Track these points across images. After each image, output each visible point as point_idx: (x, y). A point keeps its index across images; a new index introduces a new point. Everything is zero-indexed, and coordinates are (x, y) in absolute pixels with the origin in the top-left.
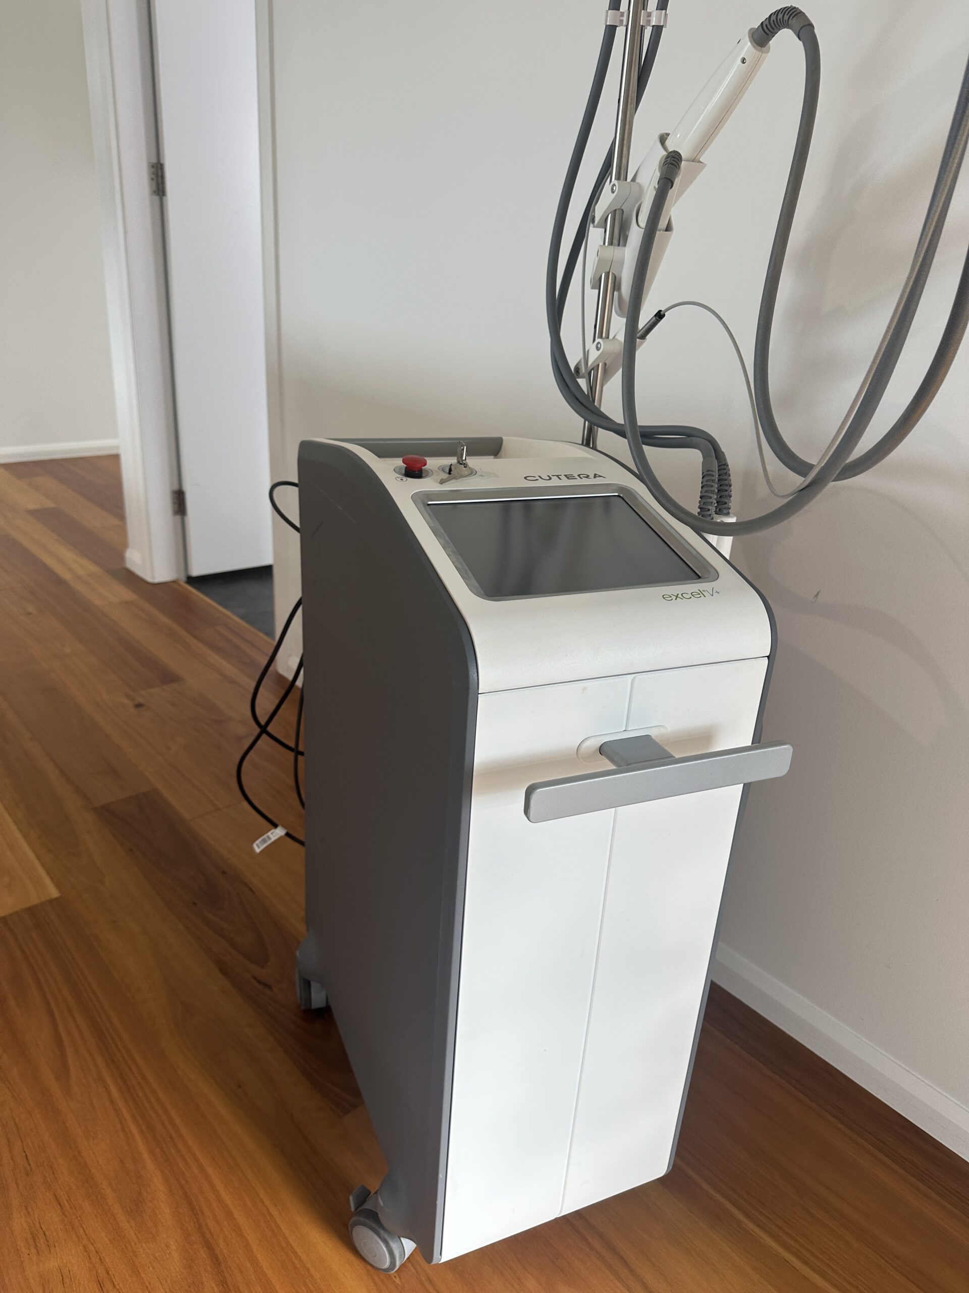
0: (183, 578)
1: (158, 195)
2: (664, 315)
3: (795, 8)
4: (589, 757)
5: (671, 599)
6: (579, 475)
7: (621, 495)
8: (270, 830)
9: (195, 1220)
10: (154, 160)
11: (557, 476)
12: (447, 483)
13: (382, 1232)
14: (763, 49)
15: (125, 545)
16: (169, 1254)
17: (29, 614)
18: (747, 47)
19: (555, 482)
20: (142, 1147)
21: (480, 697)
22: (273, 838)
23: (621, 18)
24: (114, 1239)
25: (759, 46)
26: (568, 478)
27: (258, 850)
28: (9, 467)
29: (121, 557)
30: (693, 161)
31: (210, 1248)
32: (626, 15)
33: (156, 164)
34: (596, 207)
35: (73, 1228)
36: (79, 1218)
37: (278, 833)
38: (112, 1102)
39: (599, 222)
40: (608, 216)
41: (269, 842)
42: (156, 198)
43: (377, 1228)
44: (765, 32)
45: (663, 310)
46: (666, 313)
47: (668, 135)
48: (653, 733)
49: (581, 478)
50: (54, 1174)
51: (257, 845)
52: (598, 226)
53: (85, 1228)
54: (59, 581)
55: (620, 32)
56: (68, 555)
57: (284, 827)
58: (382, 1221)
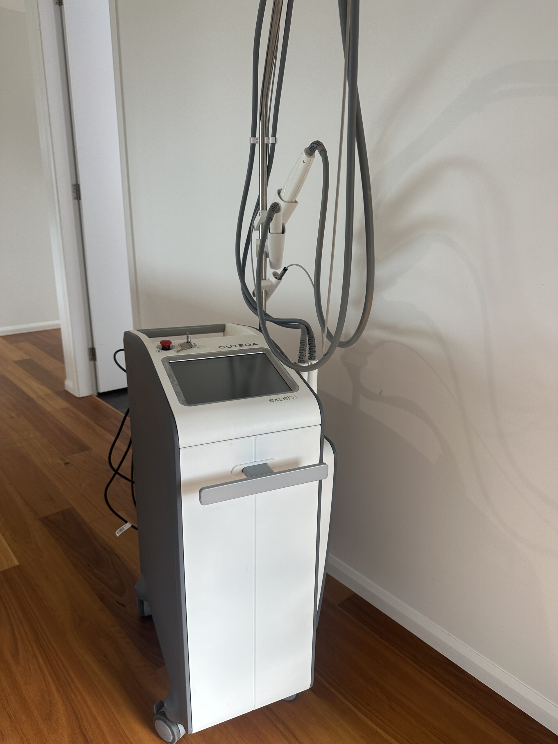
0: (95, 394)
1: (77, 200)
2: (287, 269)
3: (319, 142)
4: (237, 474)
5: (273, 401)
6: (246, 345)
7: (264, 353)
8: (124, 525)
9: (78, 722)
10: (75, 183)
11: (235, 345)
12: (181, 352)
13: (168, 722)
14: (311, 156)
15: (65, 378)
16: (63, 739)
17: (12, 417)
18: (304, 157)
19: (234, 348)
20: (53, 688)
21: (181, 450)
22: (125, 529)
23: (257, 140)
24: (36, 733)
25: (309, 155)
26: (240, 346)
27: (118, 535)
28: (5, 337)
29: (62, 383)
30: (291, 202)
31: (84, 736)
32: (258, 139)
33: (76, 185)
34: (254, 222)
35: (16, 729)
36: (19, 724)
37: (127, 526)
38: (40, 667)
39: (256, 228)
40: (260, 225)
41: (123, 531)
42: (76, 201)
43: (166, 720)
44: (310, 150)
45: (286, 267)
46: (288, 268)
47: (281, 189)
48: (268, 462)
49: (246, 346)
50: (8, 703)
51: (117, 532)
52: (256, 230)
53: (22, 729)
54: (29, 399)
55: (257, 146)
56: (35, 384)
57: (130, 522)
58: (167, 716)
